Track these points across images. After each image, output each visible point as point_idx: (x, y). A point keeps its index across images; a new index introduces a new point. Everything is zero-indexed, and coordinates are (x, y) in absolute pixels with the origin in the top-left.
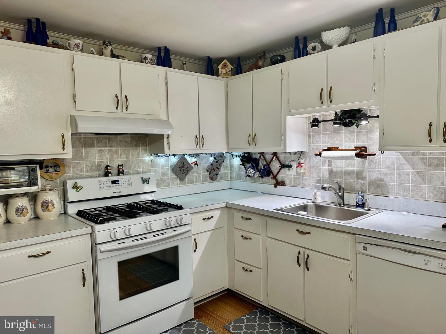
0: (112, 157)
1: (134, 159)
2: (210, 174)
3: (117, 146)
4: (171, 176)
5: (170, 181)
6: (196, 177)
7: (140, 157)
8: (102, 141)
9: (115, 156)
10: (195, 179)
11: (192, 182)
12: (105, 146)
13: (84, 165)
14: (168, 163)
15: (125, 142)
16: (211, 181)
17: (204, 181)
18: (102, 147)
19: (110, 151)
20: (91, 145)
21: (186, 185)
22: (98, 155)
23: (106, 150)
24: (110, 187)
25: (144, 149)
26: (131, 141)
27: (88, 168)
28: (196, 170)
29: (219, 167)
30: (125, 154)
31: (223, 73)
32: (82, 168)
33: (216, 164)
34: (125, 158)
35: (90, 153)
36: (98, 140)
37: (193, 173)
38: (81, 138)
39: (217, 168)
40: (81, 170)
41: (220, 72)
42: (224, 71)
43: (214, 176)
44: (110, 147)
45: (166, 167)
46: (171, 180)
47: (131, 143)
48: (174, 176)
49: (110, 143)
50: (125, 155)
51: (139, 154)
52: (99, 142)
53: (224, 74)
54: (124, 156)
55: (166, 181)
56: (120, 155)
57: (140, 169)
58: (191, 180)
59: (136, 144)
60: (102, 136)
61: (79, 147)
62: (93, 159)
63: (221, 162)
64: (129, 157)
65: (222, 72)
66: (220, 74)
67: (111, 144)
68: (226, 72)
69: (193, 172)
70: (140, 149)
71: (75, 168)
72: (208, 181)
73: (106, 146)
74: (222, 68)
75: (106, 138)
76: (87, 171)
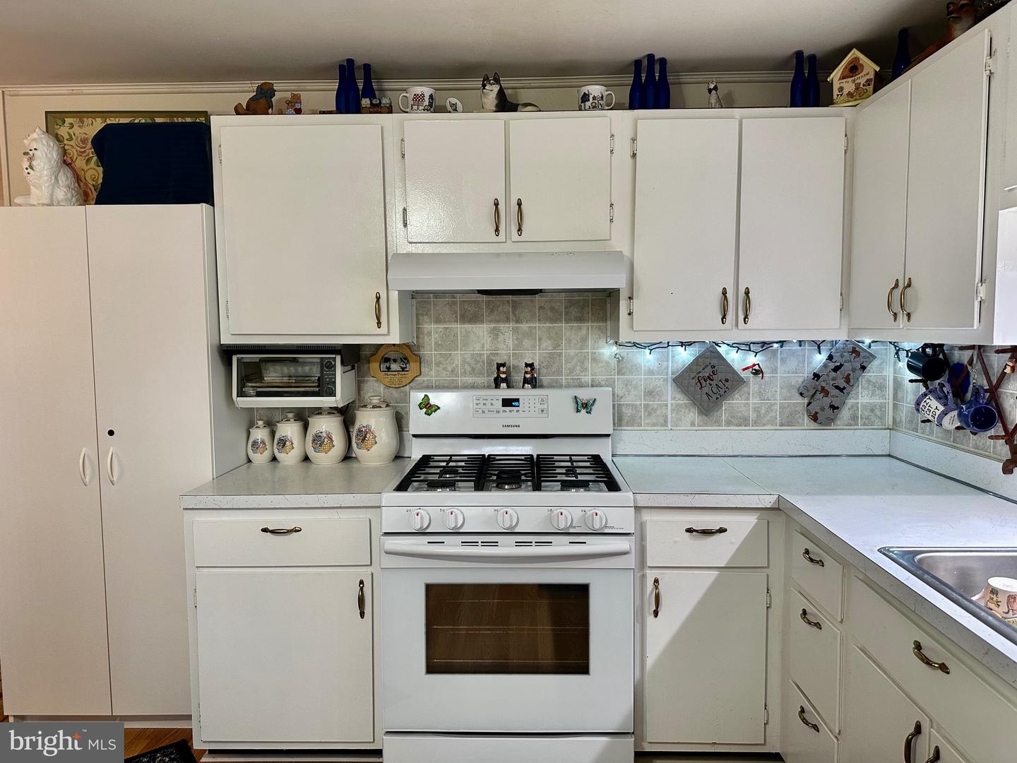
0: (518, 346)
1: (572, 352)
2: (809, 404)
3: (531, 319)
4: (674, 398)
5: (669, 411)
6: (757, 410)
7: (588, 346)
8: (500, 309)
9: (526, 343)
10: (752, 416)
11: (744, 422)
12: (505, 319)
13: (458, 361)
14: (665, 364)
15: (552, 312)
16: (813, 425)
17: (789, 422)
18: (498, 322)
19: (515, 330)
20: (474, 319)
21: (721, 428)
22: (489, 339)
23: (506, 328)
24: (498, 412)
25: (600, 328)
26: (566, 308)
27: (467, 366)
28: (760, 387)
29: (842, 384)
30: (549, 340)
31: (845, 92)
32: (454, 365)
33: (833, 374)
34: (550, 348)
35: (472, 336)
36: (491, 307)
37: (746, 395)
38: (455, 303)
39: (837, 387)
40: (452, 371)
41: (836, 92)
42: (849, 86)
43: (823, 409)
44: (517, 321)
45: (659, 374)
46: (672, 410)
47: (567, 314)
48: (682, 400)
49: (517, 312)
50: (549, 342)
51: (584, 339)
52: (492, 311)
53: (850, 94)
54: (547, 344)
55: (658, 412)
56: (540, 340)
57: (585, 376)
58: (740, 415)
59: (580, 315)
60: (499, 296)
61: (450, 322)
62: (478, 346)
63: (854, 370)
64: (559, 346)
65: (841, 89)
66: (835, 97)
67: (517, 315)
68: (857, 89)
69: (749, 394)
70: (588, 329)
71: (441, 366)
72: (803, 425)
73: (508, 320)
74: (844, 78)
75: (508, 301)
76: (465, 373)
